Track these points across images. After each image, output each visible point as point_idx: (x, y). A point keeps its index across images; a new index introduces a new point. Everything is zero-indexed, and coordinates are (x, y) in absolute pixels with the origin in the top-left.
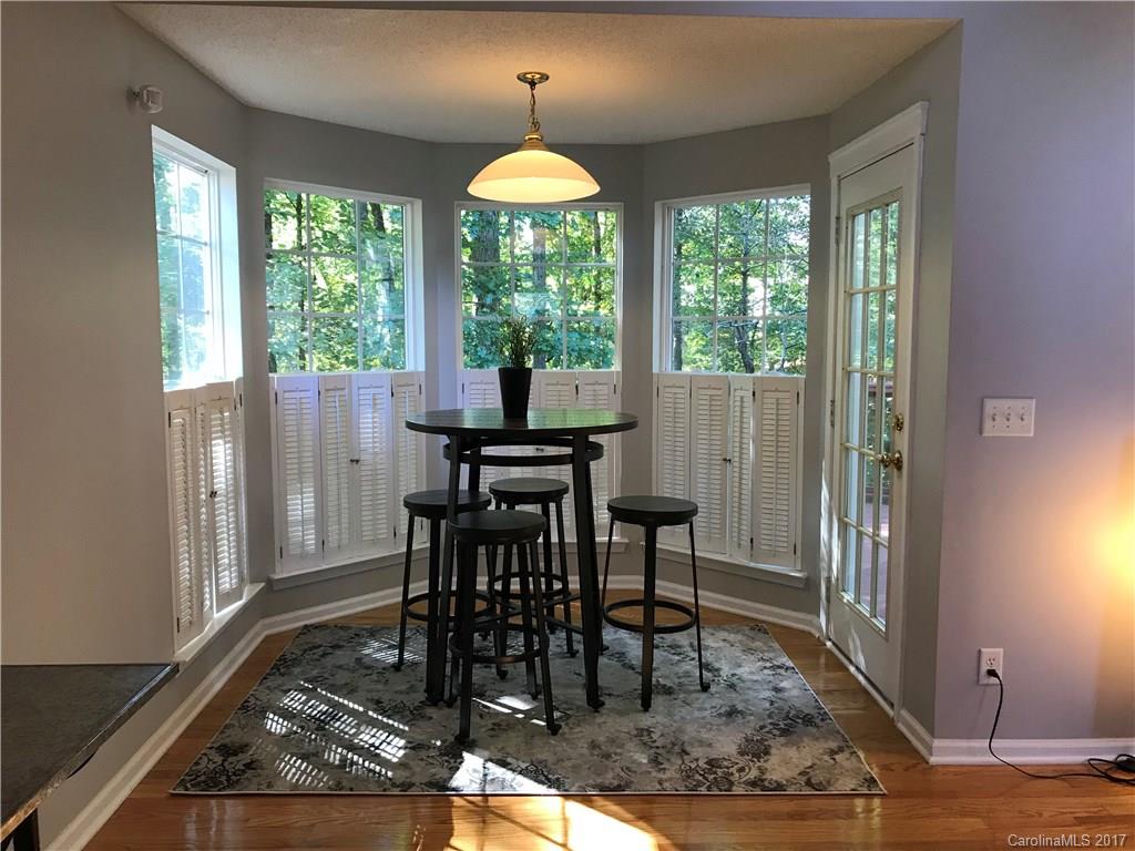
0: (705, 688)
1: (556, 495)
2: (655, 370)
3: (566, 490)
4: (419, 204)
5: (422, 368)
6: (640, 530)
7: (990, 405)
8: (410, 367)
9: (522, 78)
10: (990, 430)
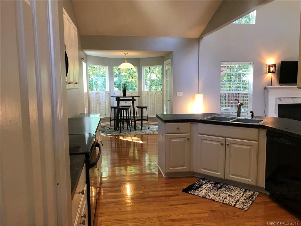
0: (149, 129)
1: (130, 106)
2: (143, 91)
3: (131, 106)
4: (108, 67)
5: (108, 90)
6: (140, 109)
7: (178, 92)
8: (107, 91)
9: (125, 54)
10: (178, 95)
